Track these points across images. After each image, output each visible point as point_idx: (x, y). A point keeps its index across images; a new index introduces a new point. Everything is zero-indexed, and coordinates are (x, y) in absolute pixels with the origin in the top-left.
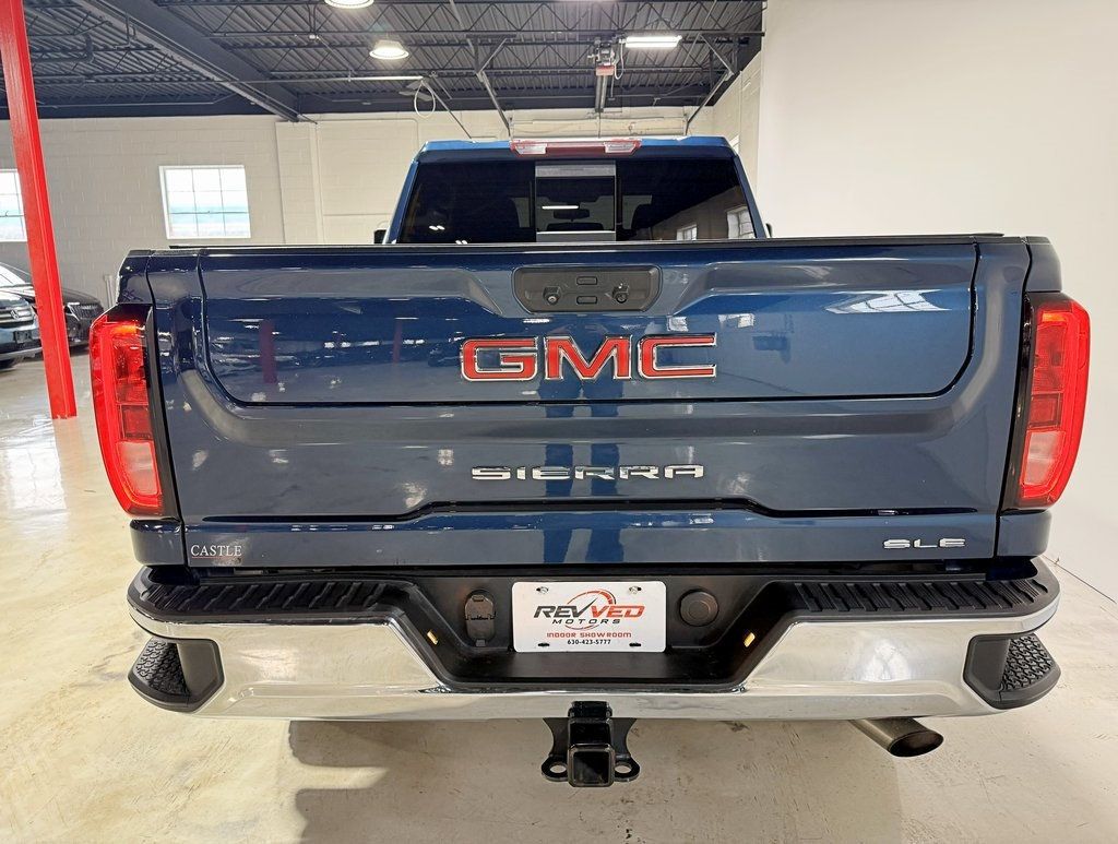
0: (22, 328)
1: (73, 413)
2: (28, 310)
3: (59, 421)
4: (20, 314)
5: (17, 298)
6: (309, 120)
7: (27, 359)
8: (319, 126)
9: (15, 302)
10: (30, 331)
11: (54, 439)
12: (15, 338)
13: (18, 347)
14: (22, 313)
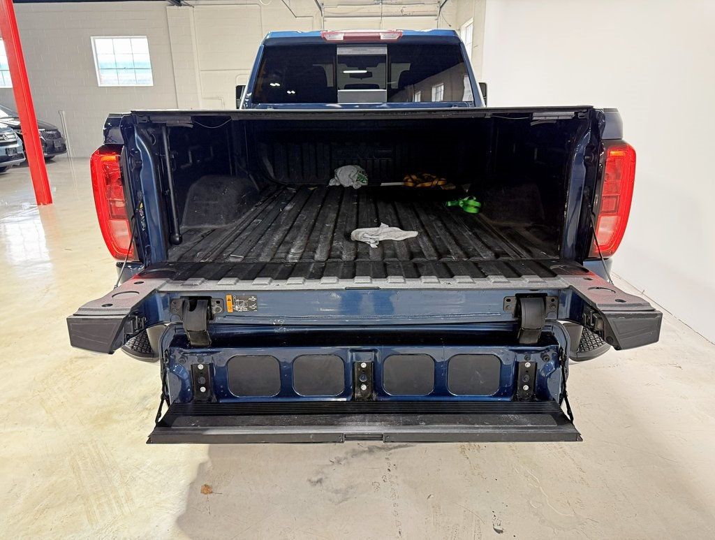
0: (11, 146)
1: (50, 201)
2: (13, 134)
3: (42, 206)
4: (9, 137)
5: (6, 126)
6: (189, 5)
7: (15, 166)
8: (195, 9)
9: (5, 129)
10: (15, 148)
11: (39, 218)
12: (7, 153)
13: (9, 159)
14: (10, 136)
